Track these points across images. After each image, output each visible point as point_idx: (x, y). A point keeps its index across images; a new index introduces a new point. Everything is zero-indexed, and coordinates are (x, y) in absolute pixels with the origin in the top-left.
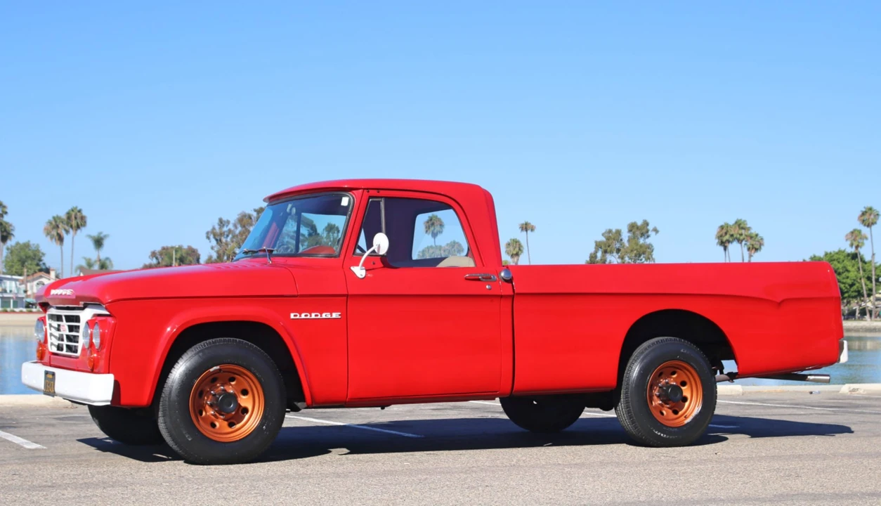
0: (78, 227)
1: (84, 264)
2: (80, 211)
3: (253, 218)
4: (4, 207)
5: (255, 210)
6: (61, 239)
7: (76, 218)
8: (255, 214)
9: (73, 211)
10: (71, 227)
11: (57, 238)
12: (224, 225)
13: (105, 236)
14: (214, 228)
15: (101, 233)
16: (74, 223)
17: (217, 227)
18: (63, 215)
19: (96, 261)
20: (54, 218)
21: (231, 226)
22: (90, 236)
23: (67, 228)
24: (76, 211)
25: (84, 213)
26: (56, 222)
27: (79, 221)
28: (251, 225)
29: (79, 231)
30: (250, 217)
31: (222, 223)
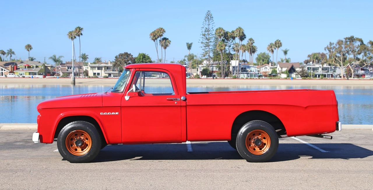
0: (279, 47)
1: (280, 60)
2: (280, 41)
4: (253, 40)
5: (344, 39)
6: (273, 51)
7: (278, 43)
8: (344, 40)
9: (277, 41)
10: (277, 47)
11: (271, 51)
12: (331, 45)
13: (288, 50)
14: (328, 46)
15: (286, 49)
16: (277, 45)
17: (329, 46)
18: (274, 43)
19: (285, 60)
20: (270, 44)
21: (334, 45)
22: (282, 50)
23: (275, 47)
24: (278, 41)
25: (281, 42)
26: (271, 45)
27: (279, 44)
28: (343, 44)
29: (279, 48)
30: (342, 41)
31: (331, 44)
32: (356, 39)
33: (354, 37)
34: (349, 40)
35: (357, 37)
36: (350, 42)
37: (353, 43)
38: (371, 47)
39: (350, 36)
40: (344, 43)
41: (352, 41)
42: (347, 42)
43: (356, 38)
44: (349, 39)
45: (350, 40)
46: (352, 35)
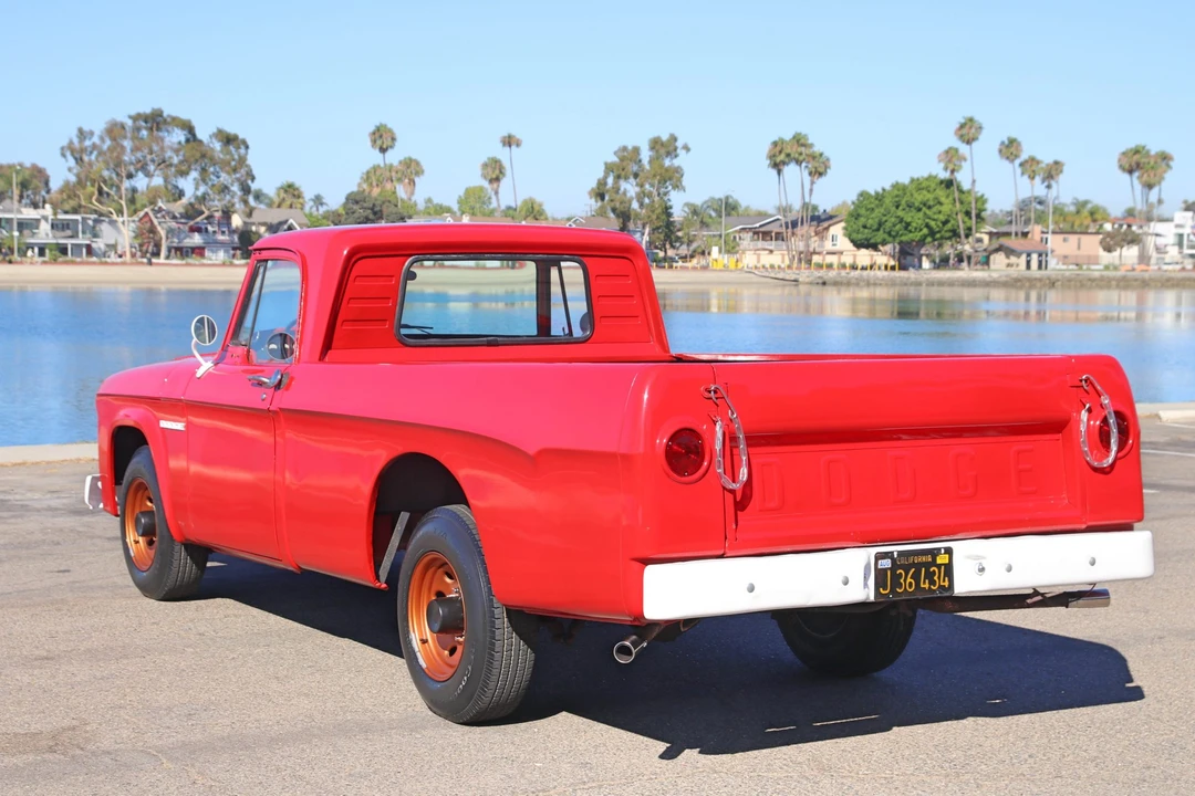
3: (127, 129)
5: (130, 117)
8: (129, 123)
12: (85, 138)
14: (71, 142)
17: (76, 141)
21: (96, 139)
28: (125, 137)
30: (123, 127)
31: (82, 134)
32: (169, 120)
33: (165, 114)
34: (146, 122)
35: (174, 114)
36: (151, 129)
37: (161, 134)
38: (222, 151)
39: (148, 110)
40: (129, 135)
41: (158, 129)
42: (138, 129)
43: (169, 116)
44: (147, 118)
45: (149, 125)
46: (156, 107)
